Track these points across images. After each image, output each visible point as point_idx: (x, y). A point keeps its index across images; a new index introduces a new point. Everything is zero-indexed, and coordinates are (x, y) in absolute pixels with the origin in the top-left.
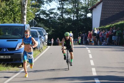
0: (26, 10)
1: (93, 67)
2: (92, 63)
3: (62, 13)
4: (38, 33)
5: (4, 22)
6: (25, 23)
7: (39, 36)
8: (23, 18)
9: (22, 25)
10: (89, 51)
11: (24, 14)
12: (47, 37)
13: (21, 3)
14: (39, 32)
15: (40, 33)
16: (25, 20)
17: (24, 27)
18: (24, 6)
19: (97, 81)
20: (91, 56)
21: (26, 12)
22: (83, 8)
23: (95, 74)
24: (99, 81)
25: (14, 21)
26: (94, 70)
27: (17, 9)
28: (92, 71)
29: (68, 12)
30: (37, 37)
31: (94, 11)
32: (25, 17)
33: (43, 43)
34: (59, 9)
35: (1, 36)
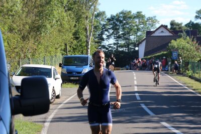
0: (90, 45)
1: (136, 85)
2: (135, 82)
3: (117, 47)
5: (75, 54)
6: (89, 54)
8: (88, 51)
9: (87, 56)
10: (135, 75)
11: (88, 48)
13: (86, 41)
16: (89, 52)
17: (88, 57)
18: (88, 43)
19: (137, 94)
20: (135, 78)
21: (89, 47)
22: (132, 43)
23: (136, 89)
25: (82, 53)
26: (136, 87)
27: (84, 44)
28: (134, 88)
29: (122, 46)
31: (140, 46)
32: (89, 50)
34: (114, 44)
35: (72, 64)
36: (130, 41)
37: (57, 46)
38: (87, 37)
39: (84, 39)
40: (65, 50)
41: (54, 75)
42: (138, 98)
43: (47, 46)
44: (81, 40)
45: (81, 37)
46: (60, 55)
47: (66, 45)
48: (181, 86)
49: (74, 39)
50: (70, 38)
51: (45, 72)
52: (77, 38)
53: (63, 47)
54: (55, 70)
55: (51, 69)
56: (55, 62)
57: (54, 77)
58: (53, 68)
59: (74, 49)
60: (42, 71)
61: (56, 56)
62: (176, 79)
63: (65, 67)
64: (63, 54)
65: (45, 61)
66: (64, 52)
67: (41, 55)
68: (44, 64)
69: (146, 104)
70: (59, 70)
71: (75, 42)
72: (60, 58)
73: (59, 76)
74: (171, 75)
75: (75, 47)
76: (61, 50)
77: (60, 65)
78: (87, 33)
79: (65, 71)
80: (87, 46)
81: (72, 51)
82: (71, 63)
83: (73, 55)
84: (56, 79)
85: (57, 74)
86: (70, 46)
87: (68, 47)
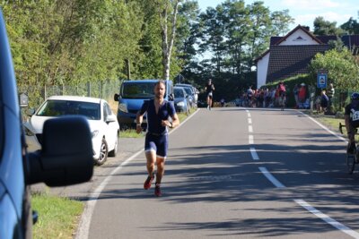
0: (169, 62)
1: (251, 134)
2: (251, 129)
3: (218, 66)
4: (184, 92)
5: (143, 78)
6: (168, 79)
7: (185, 95)
8: (166, 73)
10: (249, 115)
11: (167, 68)
12: (196, 97)
13: (163, 54)
14: (186, 90)
15: (188, 91)
16: (168, 75)
18: (166, 58)
19: (253, 150)
20: (250, 121)
21: (168, 65)
22: (245, 59)
23: (251, 142)
24: (254, 150)
25: (155, 76)
26: (251, 137)
27: (160, 60)
28: (248, 140)
29: (226, 65)
30: (182, 96)
31: (260, 63)
32: (168, 71)
33: (191, 104)
34: (213, 60)
35: (137, 96)
36: (242, 56)
37: (111, 64)
38: (164, 47)
39: (159, 51)
40: (125, 70)
41: (105, 115)
42: (255, 157)
43: (94, 64)
44: (153, 54)
45: (154, 47)
46: (117, 79)
47: (126, 61)
48: (332, 135)
49: (140, 52)
50: (134, 49)
51: (90, 110)
52: (146, 50)
53: (121, 66)
54: (107, 106)
55: (99, 105)
56: (107, 91)
57: (105, 119)
58: (103, 102)
59: (141, 69)
60: (83, 107)
61: (108, 81)
62: (323, 124)
63: (125, 100)
64: (121, 79)
65: (88, 91)
66: (123, 75)
67: (82, 79)
68: (88, 95)
69: (269, 168)
70: (114, 106)
71: (143, 56)
72: (116, 85)
73: (113, 117)
74: (315, 116)
75: (142, 65)
76: (118, 70)
77: (116, 98)
78: (164, 40)
79: (125, 109)
80: (164, 63)
81: (137, 72)
82: (136, 93)
83: (139, 80)
84: (108, 123)
85: (110, 114)
86: (134, 64)
87: (130, 65)
